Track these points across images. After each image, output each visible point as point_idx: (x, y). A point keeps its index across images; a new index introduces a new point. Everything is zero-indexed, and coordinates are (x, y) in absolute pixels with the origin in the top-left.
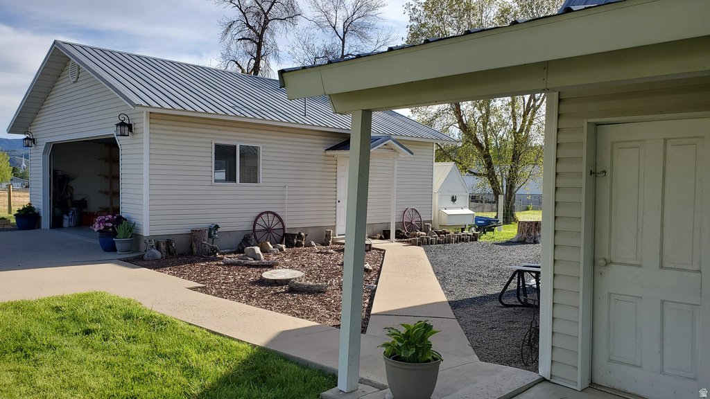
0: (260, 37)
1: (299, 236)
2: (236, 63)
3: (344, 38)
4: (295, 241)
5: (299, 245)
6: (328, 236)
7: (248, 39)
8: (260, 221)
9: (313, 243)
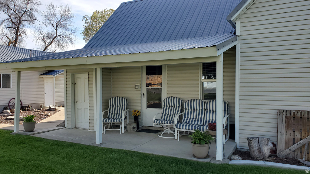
0: (18, 27)
1: (28, 107)
2: (7, 37)
3: (57, 29)
4: (26, 109)
5: (28, 110)
6: (41, 106)
7: (12, 28)
8: (11, 102)
9: (34, 109)
